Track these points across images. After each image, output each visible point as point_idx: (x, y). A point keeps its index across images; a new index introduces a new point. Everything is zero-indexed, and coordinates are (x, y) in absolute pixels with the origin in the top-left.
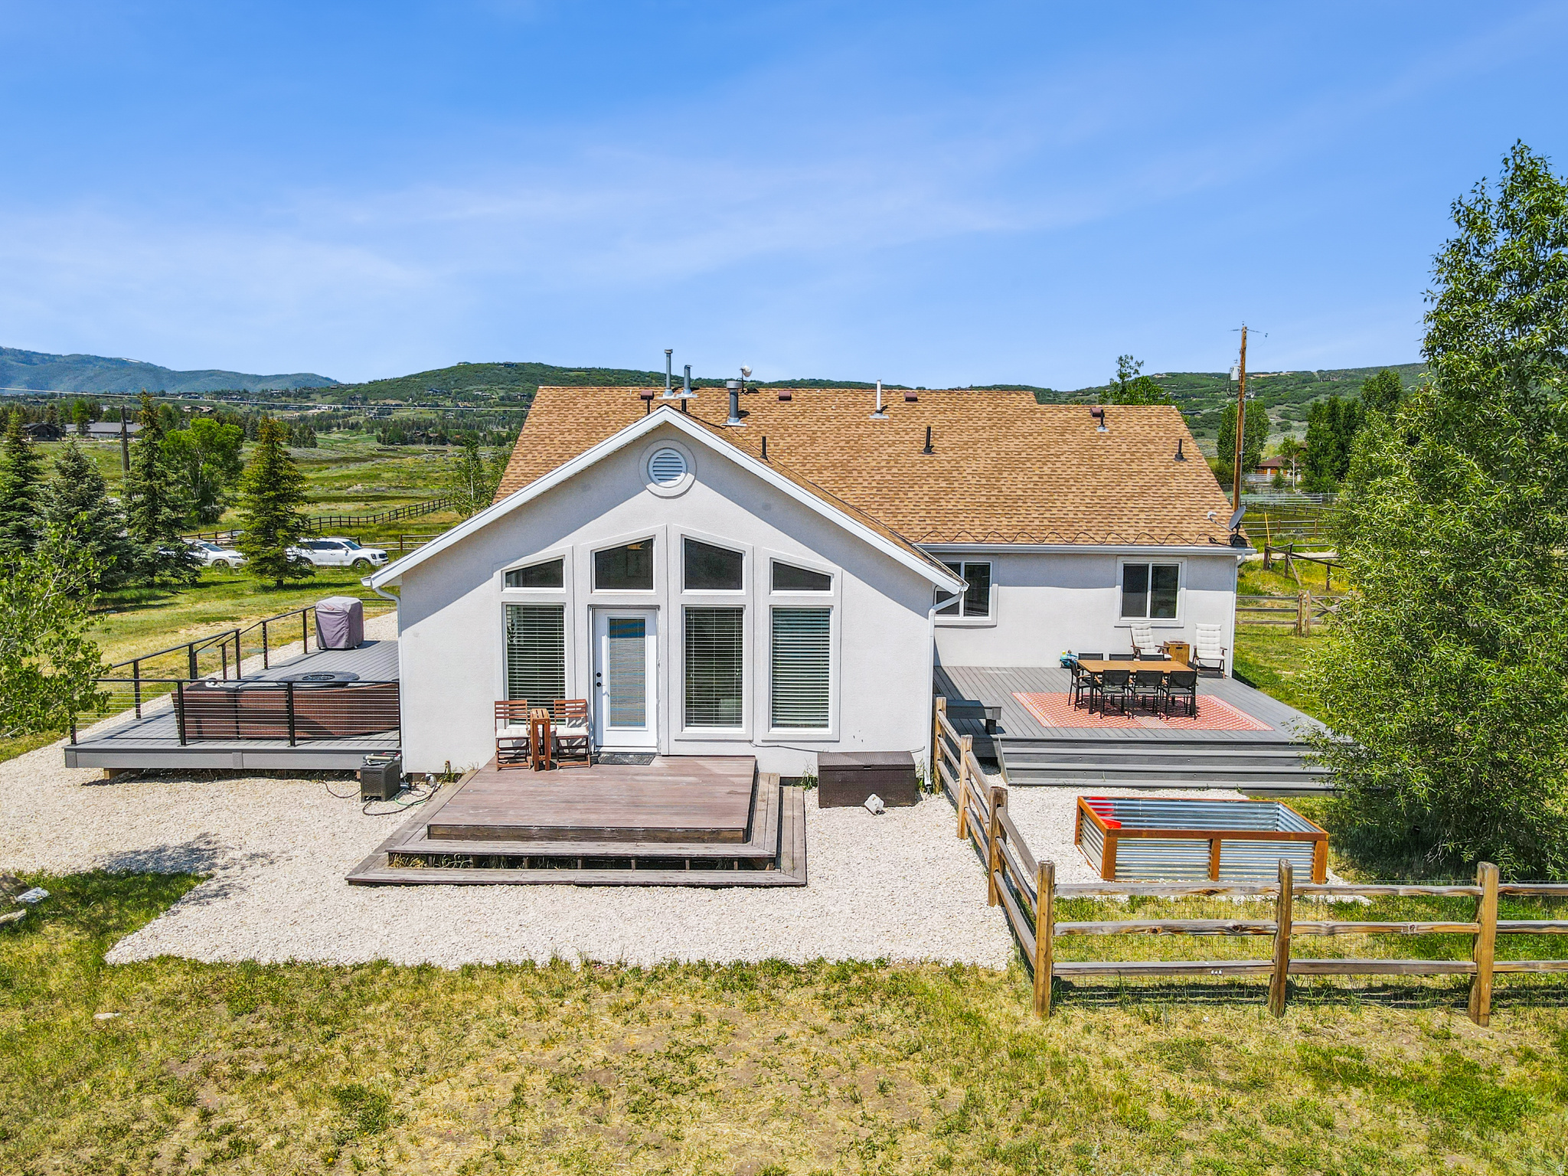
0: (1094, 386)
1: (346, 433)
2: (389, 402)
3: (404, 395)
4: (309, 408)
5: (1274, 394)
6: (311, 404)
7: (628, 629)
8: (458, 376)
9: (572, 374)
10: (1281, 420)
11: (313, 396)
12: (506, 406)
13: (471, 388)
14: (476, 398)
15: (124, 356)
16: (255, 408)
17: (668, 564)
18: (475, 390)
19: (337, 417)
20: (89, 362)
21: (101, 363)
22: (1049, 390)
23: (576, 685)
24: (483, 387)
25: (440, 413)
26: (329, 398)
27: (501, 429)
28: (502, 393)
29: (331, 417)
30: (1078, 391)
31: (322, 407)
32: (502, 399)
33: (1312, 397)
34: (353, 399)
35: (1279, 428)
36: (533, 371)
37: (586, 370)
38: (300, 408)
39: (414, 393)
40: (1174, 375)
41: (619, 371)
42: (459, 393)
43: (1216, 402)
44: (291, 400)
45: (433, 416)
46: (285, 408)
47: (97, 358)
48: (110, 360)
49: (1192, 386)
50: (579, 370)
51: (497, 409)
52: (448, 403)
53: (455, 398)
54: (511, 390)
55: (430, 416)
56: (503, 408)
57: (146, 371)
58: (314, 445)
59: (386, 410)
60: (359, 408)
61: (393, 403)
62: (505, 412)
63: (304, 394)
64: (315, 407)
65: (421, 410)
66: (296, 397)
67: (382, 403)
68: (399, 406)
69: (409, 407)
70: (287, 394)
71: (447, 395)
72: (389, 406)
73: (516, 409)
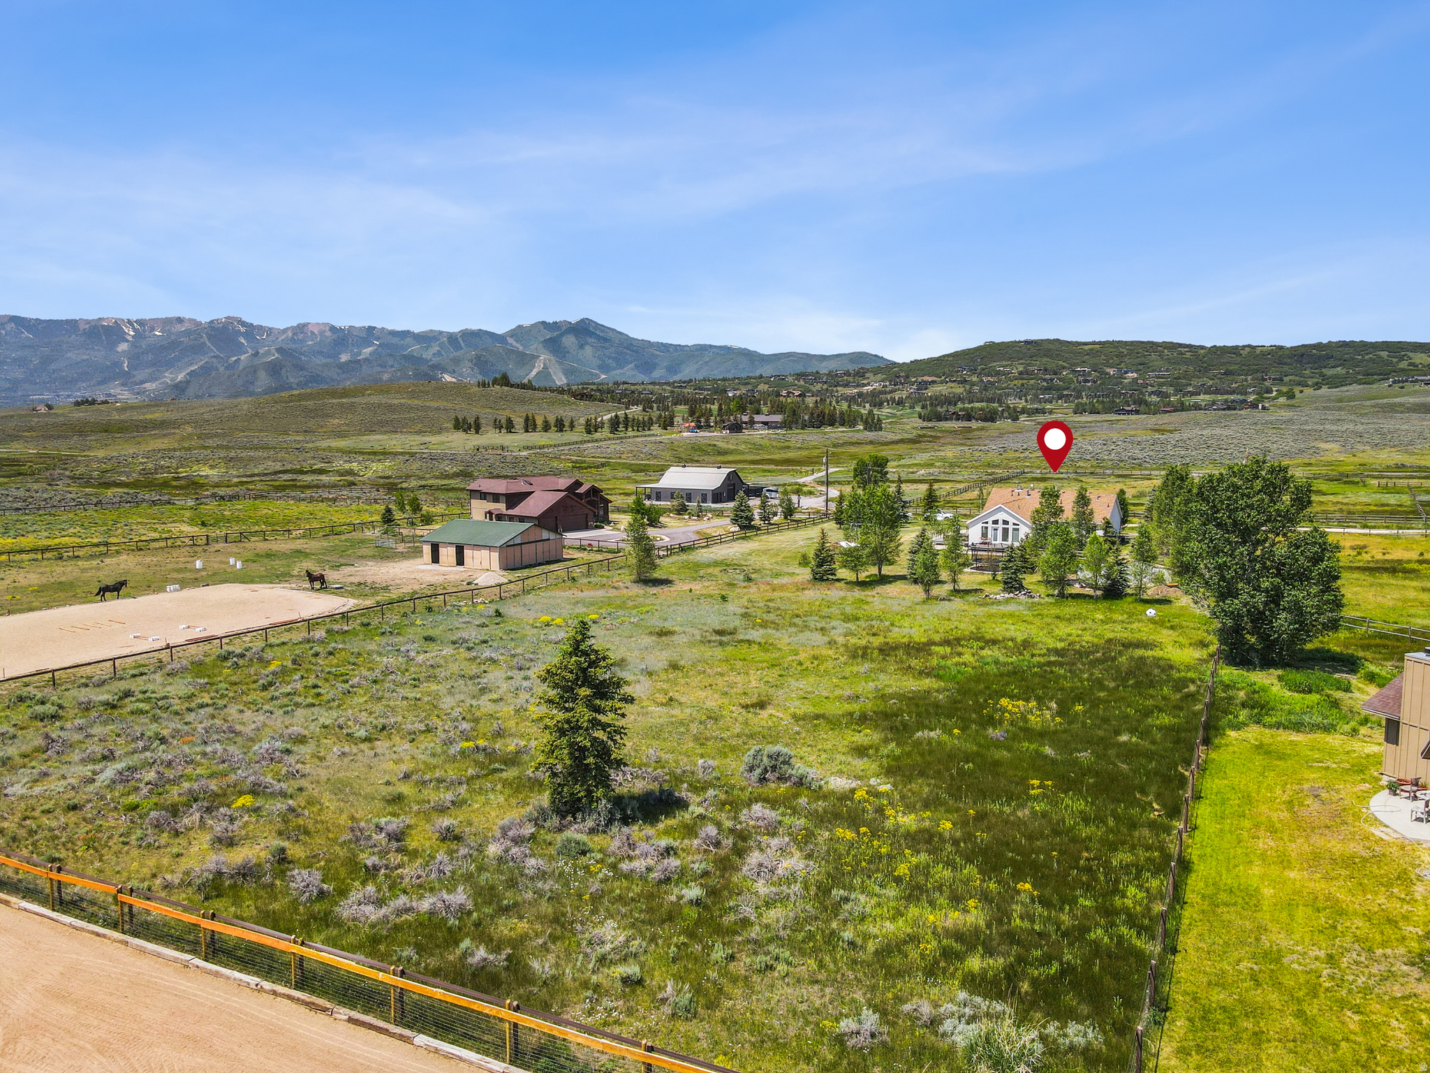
1: (894, 409)
2: (927, 378)
3: (938, 372)
4: (865, 385)
6: (865, 382)
7: (996, 530)
8: (985, 354)
9: (1086, 347)
11: (867, 375)
12: (1022, 379)
13: (995, 364)
14: (998, 373)
15: (729, 344)
16: (825, 387)
17: (1000, 522)
18: (998, 366)
19: (885, 393)
21: (714, 350)
23: (989, 536)
24: (1004, 363)
25: (968, 387)
26: (879, 377)
27: (1018, 401)
28: (1021, 368)
29: (881, 393)
31: (873, 386)
32: (1021, 373)
34: (898, 377)
36: (1051, 346)
37: (1100, 343)
38: (858, 386)
39: (946, 370)
41: (1132, 343)
42: (984, 369)
44: (851, 379)
45: (961, 390)
46: (846, 385)
47: (711, 346)
48: (720, 347)
50: (1094, 343)
51: (1016, 382)
52: (975, 379)
53: (980, 374)
54: (1028, 365)
55: (959, 390)
56: (1021, 382)
57: (744, 354)
58: (881, 429)
59: (924, 385)
60: (902, 384)
61: (930, 379)
62: (1023, 385)
63: (861, 374)
64: (868, 384)
65: (952, 385)
66: (854, 376)
67: (920, 379)
68: (933, 382)
69: (942, 382)
70: (847, 373)
71: (973, 371)
72: (926, 382)
73: (1032, 382)
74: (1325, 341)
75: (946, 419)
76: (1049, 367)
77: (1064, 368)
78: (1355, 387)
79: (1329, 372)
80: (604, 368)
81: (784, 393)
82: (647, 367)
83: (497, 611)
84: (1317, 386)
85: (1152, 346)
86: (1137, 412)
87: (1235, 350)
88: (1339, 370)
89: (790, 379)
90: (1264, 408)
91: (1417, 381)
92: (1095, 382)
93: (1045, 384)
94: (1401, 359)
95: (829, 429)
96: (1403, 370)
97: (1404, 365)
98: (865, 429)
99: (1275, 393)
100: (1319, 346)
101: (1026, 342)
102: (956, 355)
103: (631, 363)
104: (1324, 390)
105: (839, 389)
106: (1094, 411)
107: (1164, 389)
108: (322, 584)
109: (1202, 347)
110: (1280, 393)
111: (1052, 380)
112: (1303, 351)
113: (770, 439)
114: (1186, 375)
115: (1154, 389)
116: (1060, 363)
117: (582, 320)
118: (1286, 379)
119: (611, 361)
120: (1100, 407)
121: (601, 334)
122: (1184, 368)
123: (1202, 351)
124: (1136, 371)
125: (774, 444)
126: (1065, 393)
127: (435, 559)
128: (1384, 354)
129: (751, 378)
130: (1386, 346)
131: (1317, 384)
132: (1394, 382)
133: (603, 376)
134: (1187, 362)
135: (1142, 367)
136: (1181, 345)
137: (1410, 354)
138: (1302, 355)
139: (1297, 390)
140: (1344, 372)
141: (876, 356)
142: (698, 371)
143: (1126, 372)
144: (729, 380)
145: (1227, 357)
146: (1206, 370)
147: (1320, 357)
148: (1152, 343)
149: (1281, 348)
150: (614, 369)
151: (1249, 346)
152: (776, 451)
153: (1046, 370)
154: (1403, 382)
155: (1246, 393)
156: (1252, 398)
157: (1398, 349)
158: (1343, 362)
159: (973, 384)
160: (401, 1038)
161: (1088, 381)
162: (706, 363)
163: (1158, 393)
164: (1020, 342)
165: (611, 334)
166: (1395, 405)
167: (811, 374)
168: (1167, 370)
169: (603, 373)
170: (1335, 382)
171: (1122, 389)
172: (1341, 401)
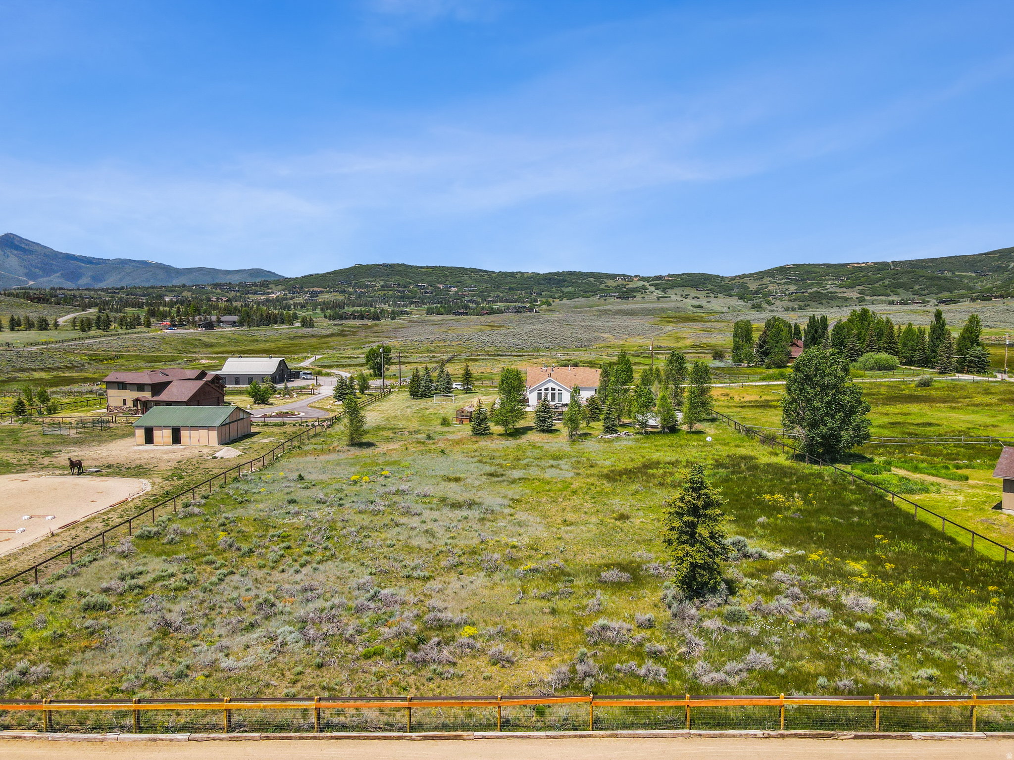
0: (747, 272)
2: (316, 289)
3: (324, 284)
4: (269, 293)
5: (858, 278)
6: (270, 291)
7: (547, 394)
8: (356, 272)
10: (859, 295)
11: (270, 286)
12: (384, 290)
13: (364, 280)
14: (367, 286)
15: (146, 259)
16: (238, 294)
17: (550, 389)
18: (366, 281)
19: (287, 299)
20: (126, 263)
21: (132, 264)
22: (718, 276)
24: (370, 279)
25: (347, 295)
26: (280, 287)
27: (383, 305)
28: (382, 283)
29: (283, 299)
30: (736, 276)
31: (276, 294)
32: (382, 286)
33: (880, 280)
34: (295, 288)
35: (857, 300)
36: (400, 269)
37: (431, 267)
38: (264, 294)
39: (330, 283)
40: (798, 266)
41: (452, 268)
42: (356, 283)
43: (822, 283)
44: (258, 289)
45: (343, 298)
46: (255, 293)
48: (138, 261)
49: (809, 273)
50: (427, 267)
51: (380, 292)
52: (351, 290)
53: (354, 286)
54: (387, 281)
55: (341, 298)
56: (383, 292)
57: (161, 268)
58: (313, 326)
59: (314, 294)
60: (298, 293)
61: (319, 290)
62: (385, 295)
63: (265, 285)
64: (272, 293)
65: (335, 294)
66: (260, 286)
67: (311, 290)
68: (322, 292)
69: (327, 292)
70: (255, 285)
71: (350, 285)
72: (316, 292)
73: (391, 293)
74: (561, 271)
75: (346, 319)
76: (401, 283)
77: (410, 283)
78: (580, 299)
79: (566, 290)
80: (31, 276)
81: (214, 299)
82: (74, 275)
83: (300, 476)
84: (562, 299)
85: (463, 271)
86: (467, 314)
87: (512, 275)
88: (570, 289)
89: (209, 288)
90: (536, 312)
91: (611, 296)
92: (432, 293)
93: (399, 294)
94: (601, 283)
95: (276, 326)
96: (603, 289)
97: (602, 286)
98: (303, 326)
99: (539, 303)
100: (557, 274)
101: (384, 265)
102: (335, 273)
103: (57, 272)
104: (565, 301)
105: (250, 296)
106: (439, 313)
107: (475, 298)
108: (79, 469)
109: (494, 272)
110: (543, 303)
111: (404, 291)
112: (550, 276)
113: (239, 334)
114: (486, 290)
115: (469, 299)
116: (408, 280)
117: (7, 235)
118: (543, 294)
119: (37, 270)
120: (443, 310)
121: (26, 247)
122: (485, 285)
123: (494, 275)
124: (456, 287)
125: (245, 338)
126: (414, 300)
127: (149, 439)
128: (592, 280)
129: (176, 286)
130: (592, 275)
131: (560, 297)
132: (601, 296)
133: (31, 283)
134: (486, 282)
135: (460, 284)
136: (481, 271)
137: (605, 280)
138: (550, 279)
139: (551, 300)
140: (573, 289)
141: (269, 272)
142: (121, 280)
143: (450, 287)
144: (157, 288)
145: (509, 279)
146: (499, 287)
147: (559, 281)
148: (464, 269)
149: (538, 274)
150: (42, 277)
151: (520, 272)
152: (249, 343)
153: (399, 285)
154: (605, 296)
155: (524, 302)
156: (528, 305)
157: (599, 277)
158: (572, 284)
159: (350, 294)
160: (902, 737)
161: (428, 293)
162: (128, 274)
163: (473, 302)
164: (379, 265)
165: (36, 248)
166: (607, 310)
167: (226, 284)
168: (475, 287)
169: (31, 280)
170: (571, 296)
171: (450, 298)
172: (576, 307)
